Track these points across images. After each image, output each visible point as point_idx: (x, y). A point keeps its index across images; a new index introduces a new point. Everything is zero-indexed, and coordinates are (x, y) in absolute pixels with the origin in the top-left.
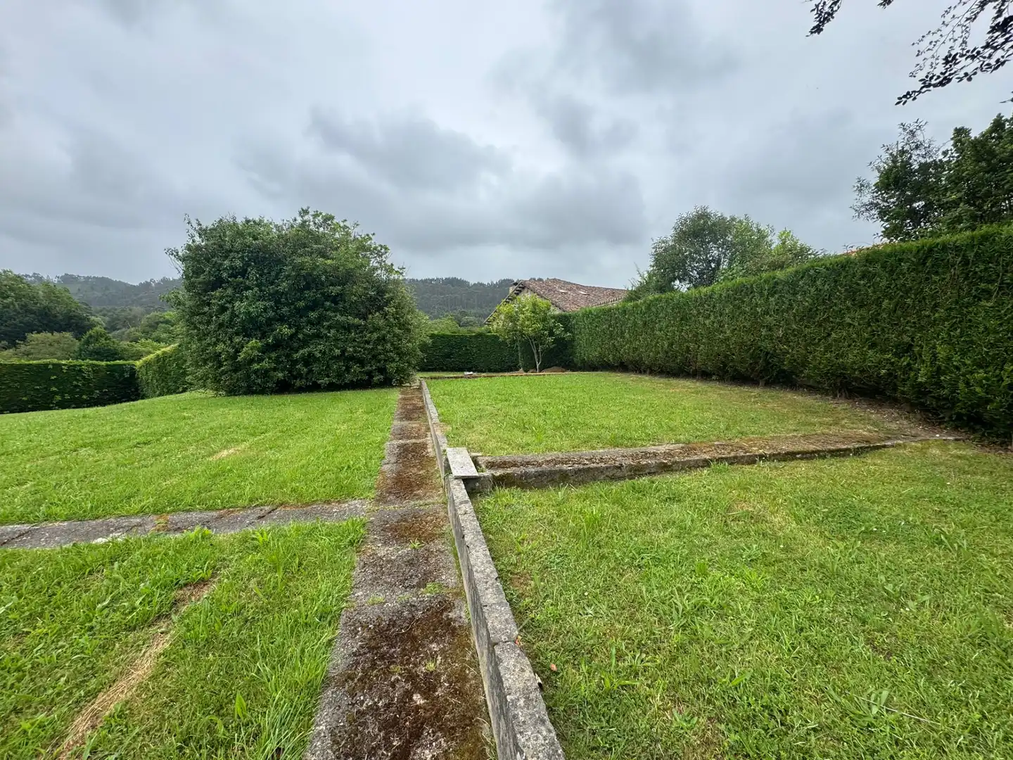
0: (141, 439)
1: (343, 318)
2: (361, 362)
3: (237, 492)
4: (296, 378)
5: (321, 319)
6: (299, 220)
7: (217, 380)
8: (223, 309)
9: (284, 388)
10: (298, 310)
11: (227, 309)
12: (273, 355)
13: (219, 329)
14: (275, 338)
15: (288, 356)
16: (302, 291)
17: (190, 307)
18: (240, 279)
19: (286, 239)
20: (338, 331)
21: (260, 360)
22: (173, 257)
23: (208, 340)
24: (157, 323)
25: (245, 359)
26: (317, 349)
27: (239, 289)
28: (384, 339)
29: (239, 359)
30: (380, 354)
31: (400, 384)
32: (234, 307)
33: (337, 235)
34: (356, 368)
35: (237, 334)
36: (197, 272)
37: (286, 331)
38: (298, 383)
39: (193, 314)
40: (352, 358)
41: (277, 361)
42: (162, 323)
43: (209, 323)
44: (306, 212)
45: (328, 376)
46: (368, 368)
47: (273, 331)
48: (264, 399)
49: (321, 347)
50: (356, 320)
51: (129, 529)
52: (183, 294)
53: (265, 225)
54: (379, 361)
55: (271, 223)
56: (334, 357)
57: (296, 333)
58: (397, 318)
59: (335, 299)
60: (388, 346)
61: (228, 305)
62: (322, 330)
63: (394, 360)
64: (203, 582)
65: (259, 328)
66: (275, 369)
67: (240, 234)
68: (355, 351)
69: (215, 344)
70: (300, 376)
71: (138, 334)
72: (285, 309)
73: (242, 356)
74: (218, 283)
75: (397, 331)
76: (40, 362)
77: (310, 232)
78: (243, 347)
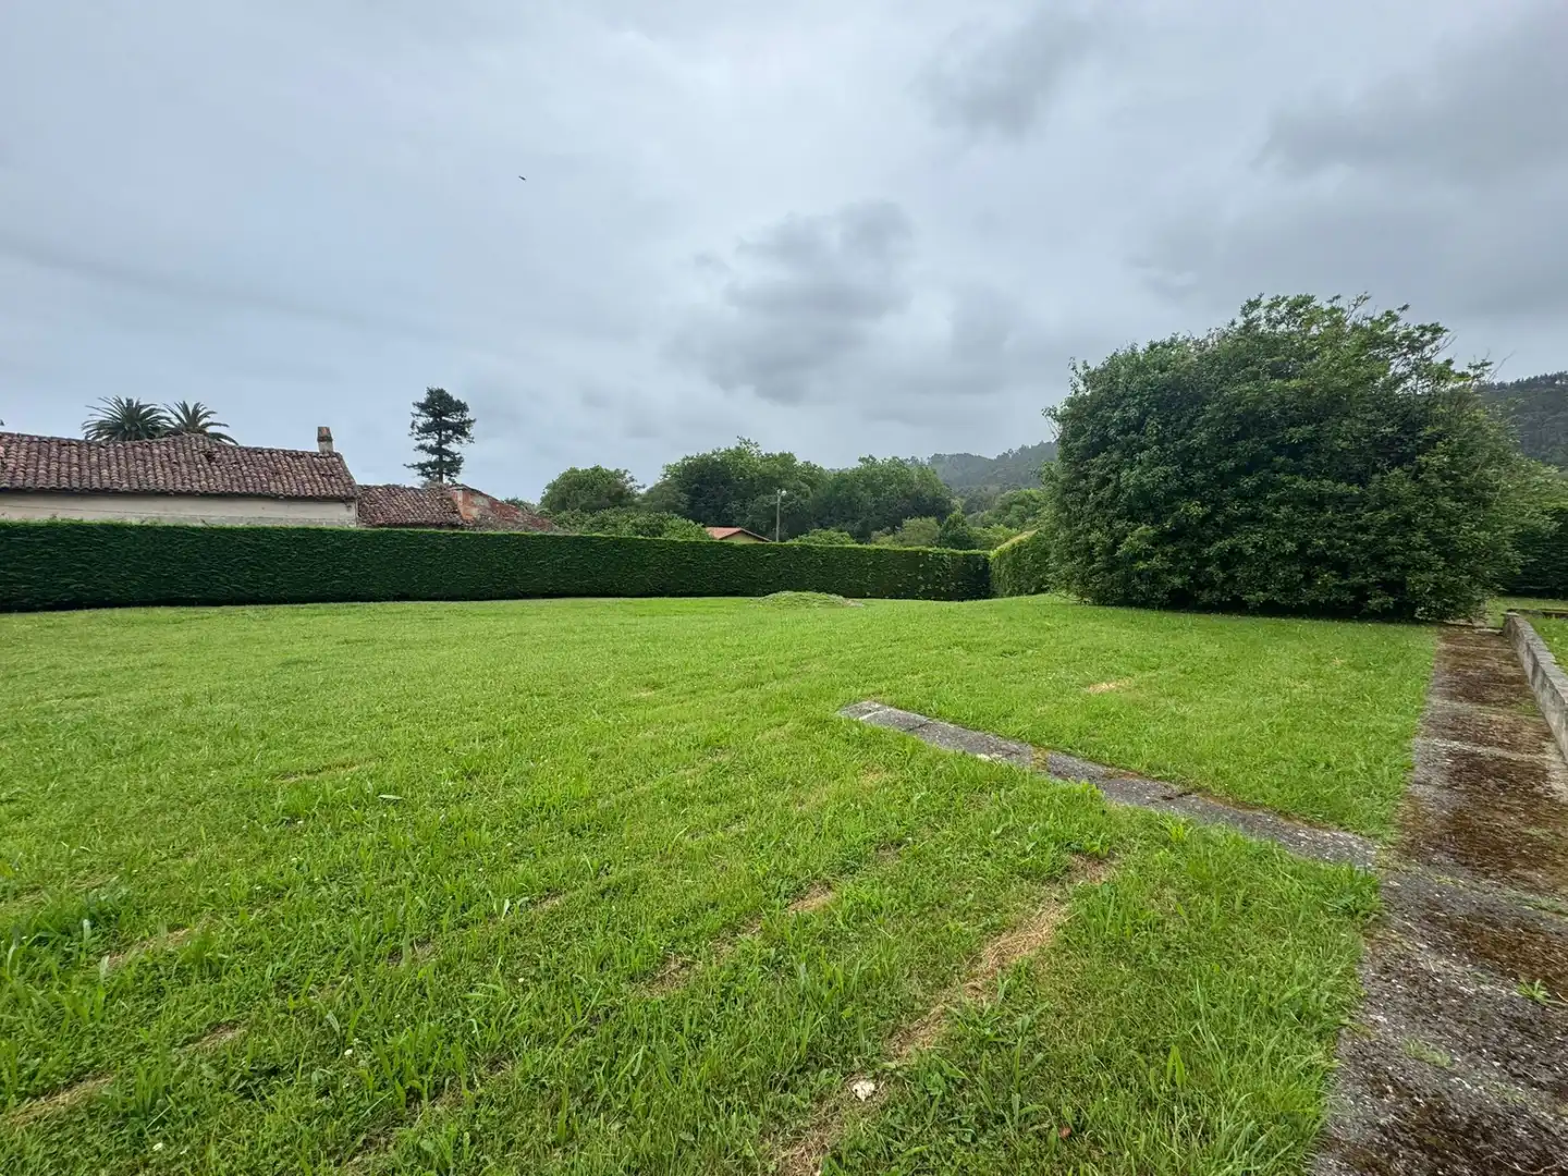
0: (1007, 647)
1: (1310, 485)
2: (1342, 568)
3: (1129, 749)
4: (1201, 587)
5: (1259, 492)
6: (1240, 322)
7: (1084, 582)
8: (1105, 481)
9: (1180, 602)
10: (1221, 475)
11: (1110, 480)
12: (1170, 549)
13: (1097, 509)
14: (1176, 520)
15: (1192, 551)
16: (1231, 441)
17: (1063, 482)
18: (1133, 435)
19: (1213, 359)
20: (1295, 508)
21: (1149, 556)
22: (1049, 418)
23: (1080, 527)
25: (1126, 553)
26: (1248, 540)
27: (1129, 451)
28: (1407, 521)
29: (1118, 553)
30: (1393, 553)
31: (1438, 618)
32: (1119, 478)
33: (1314, 330)
34: (1328, 577)
35: (1119, 517)
36: (1076, 435)
37: (1196, 510)
38: (1205, 597)
39: (1066, 491)
40: (1320, 559)
41: (1175, 558)
42: (1016, 503)
43: (1083, 502)
44: (1254, 305)
45: (1265, 590)
46: (1357, 579)
47: (1173, 510)
48: (1151, 617)
49: (1257, 538)
50: (1342, 487)
51: (1009, 754)
52: (1056, 465)
53: (1181, 345)
54: (1388, 567)
55: (1188, 340)
56: (1281, 555)
57: (1214, 512)
58: (1452, 477)
59: (1295, 451)
60: (1419, 537)
61: (1112, 476)
62: (1262, 507)
63: (1429, 567)
64: (1097, 859)
65: (1151, 507)
66: (1170, 572)
67: (1140, 368)
68: (1331, 546)
69: (1089, 531)
70: (1210, 584)
71: (990, 518)
72: (1199, 474)
73: (1124, 548)
74: (1101, 445)
75: (1446, 503)
76: (914, 549)
77: (1261, 338)
78: (1126, 536)
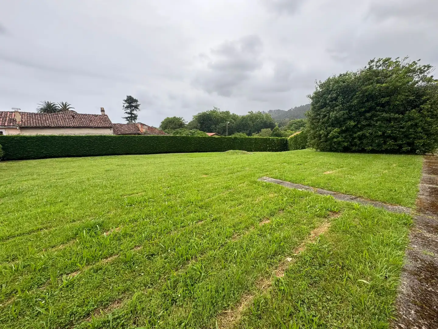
1: (387, 115)
2: (395, 139)
3: (339, 187)
4: (353, 146)
5: (371, 118)
6: (368, 67)
7: (318, 145)
8: (325, 116)
9: (346, 150)
10: (360, 113)
11: (327, 116)
12: (344, 135)
13: (322, 124)
14: (346, 127)
15: (351, 135)
16: (363, 103)
17: (312, 117)
18: (334, 102)
19: (359, 79)
20: (382, 122)
21: (338, 137)
22: (309, 98)
23: (317, 129)
24: (292, 124)
25: (331, 137)
26: (367, 132)
27: (333, 107)
28: (416, 125)
29: (329, 137)
30: (411, 134)
31: (423, 153)
32: (329, 115)
33: (390, 68)
34: (391, 142)
35: (329, 126)
36: (316, 103)
37: (353, 123)
38: (354, 148)
39: (313, 119)
40: (389, 137)
41: (345, 138)
42: (294, 124)
43: (318, 122)
44: (372, 61)
45: (371, 146)
46: (400, 142)
47: (345, 124)
49: (370, 131)
50: (397, 115)
51: (307, 189)
52: (310, 112)
53: (349, 74)
54: (409, 139)
55: (351, 73)
56: (377, 136)
57: (358, 124)
59: (383, 105)
60: (419, 130)
61: (327, 114)
62: (372, 122)
63: (422, 138)
65: (338, 123)
66: (344, 141)
67: (337, 82)
68: (392, 133)
69: (320, 131)
70: (355, 145)
71: (286, 128)
72: (354, 113)
73: (330, 135)
74: (324, 105)
76: (266, 137)
77: (374, 72)
78: (331, 132)
